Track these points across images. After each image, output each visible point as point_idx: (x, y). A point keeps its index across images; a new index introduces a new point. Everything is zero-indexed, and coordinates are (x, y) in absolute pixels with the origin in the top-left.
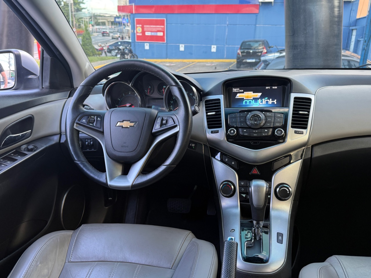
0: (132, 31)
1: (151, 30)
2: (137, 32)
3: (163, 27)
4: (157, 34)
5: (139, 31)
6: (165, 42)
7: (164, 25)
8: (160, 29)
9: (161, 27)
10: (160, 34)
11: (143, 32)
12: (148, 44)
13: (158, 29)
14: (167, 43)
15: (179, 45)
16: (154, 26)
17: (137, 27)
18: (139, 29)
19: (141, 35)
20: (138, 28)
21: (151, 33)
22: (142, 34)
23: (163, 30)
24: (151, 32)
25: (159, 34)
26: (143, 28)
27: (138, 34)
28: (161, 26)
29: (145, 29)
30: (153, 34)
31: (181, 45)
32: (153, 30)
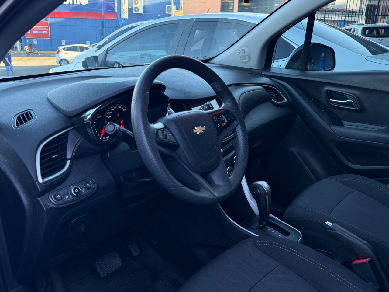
1: (38, 29)
3: (47, 27)
4: (43, 32)
6: (50, 38)
8: (45, 29)
10: (46, 32)
12: (36, 40)
13: (43, 29)
14: (51, 39)
15: (61, 41)
16: (40, 27)
22: (31, 32)
29: (33, 29)
30: (39, 32)
31: (62, 41)
32: (39, 29)
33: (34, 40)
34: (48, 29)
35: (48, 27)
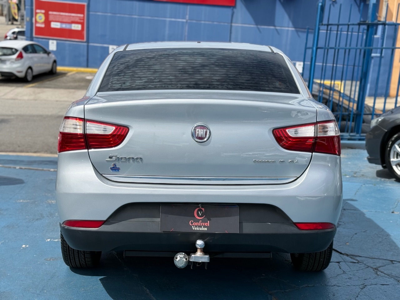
0: (28, 19)
1: (60, 20)
2: (36, 22)
3: (82, 15)
4: (71, 26)
5: (41, 19)
6: (85, 40)
7: (83, 13)
8: (77, 20)
9: (79, 17)
10: (77, 27)
11: (47, 22)
12: (55, 42)
13: (73, 19)
14: (88, 42)
15: (108, 48)
16: (67, 14)
17: (36, 13)
18: (40, 16)
19: (43, 26)
20: (38, 15)
21: (61, 25)
22: (45, 25)
23: (82, 21)
24: (62, 22)
25: (74, 27)
26: (47, 15)
27: (38, 25)
28: (79, 15)
29: (51, 18)
30: (64, 26)
31: (111, 47)
32: (64, 20)
33: (51, 42)
34: (84, 20)
35: (84, 17)
